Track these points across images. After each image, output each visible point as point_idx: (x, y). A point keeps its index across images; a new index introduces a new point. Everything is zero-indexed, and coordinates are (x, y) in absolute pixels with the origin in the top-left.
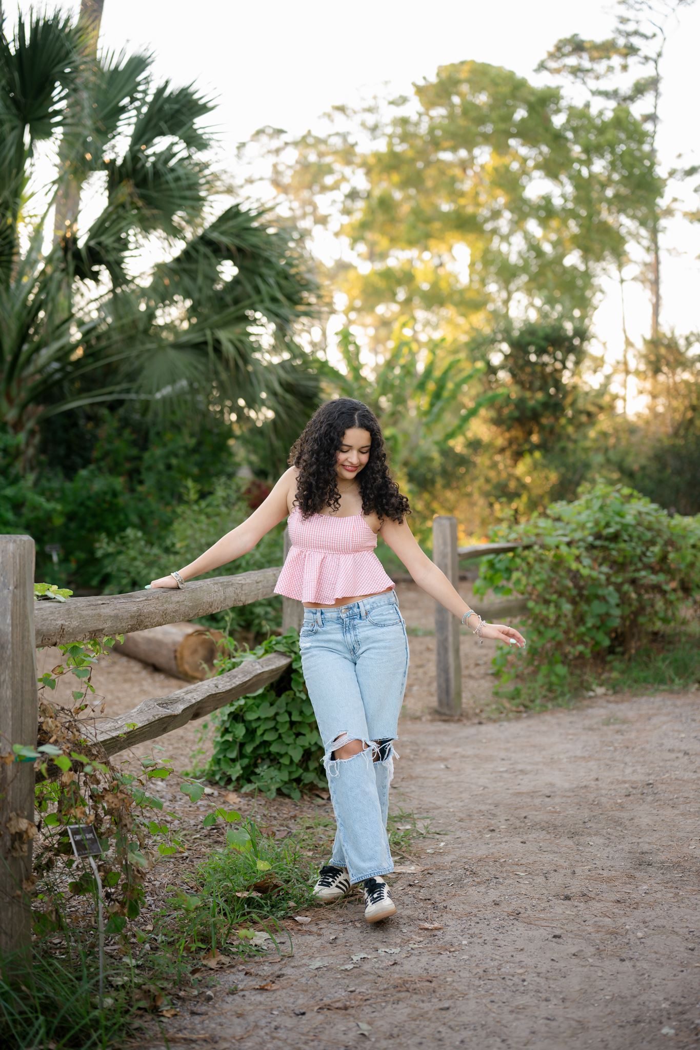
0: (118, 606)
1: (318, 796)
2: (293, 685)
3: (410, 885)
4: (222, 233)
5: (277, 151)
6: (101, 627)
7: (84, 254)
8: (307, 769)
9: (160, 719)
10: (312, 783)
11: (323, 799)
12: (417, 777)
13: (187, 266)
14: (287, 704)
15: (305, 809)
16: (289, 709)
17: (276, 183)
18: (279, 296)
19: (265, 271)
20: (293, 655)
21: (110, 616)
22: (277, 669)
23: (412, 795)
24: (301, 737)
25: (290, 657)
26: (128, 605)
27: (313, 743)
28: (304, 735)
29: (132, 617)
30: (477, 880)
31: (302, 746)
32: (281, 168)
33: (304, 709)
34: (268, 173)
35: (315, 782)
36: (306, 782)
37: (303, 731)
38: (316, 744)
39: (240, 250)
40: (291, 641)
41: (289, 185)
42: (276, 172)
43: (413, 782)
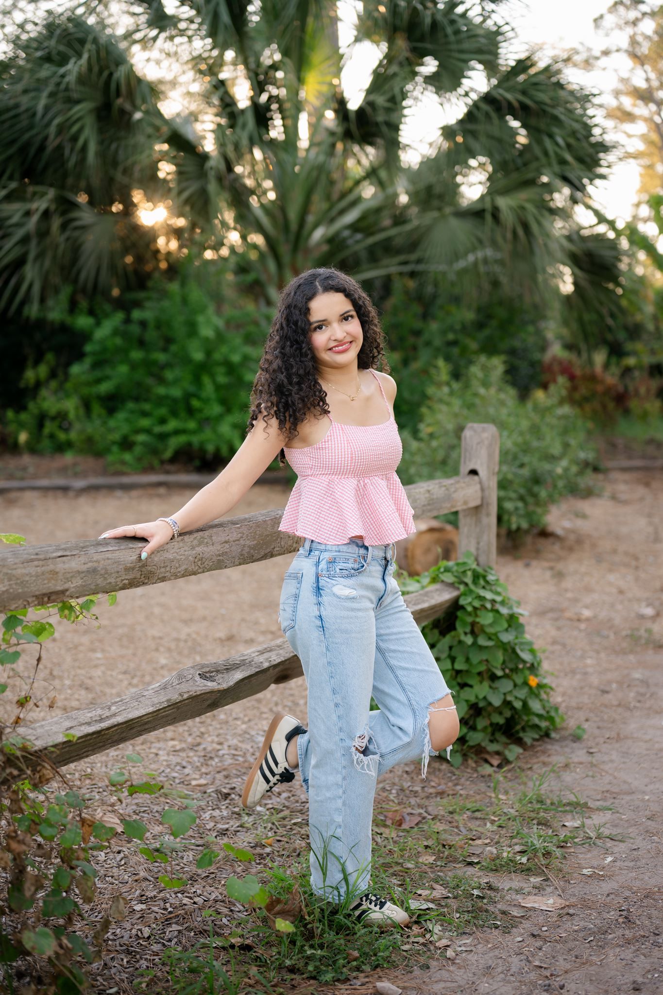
0: (96, 557)
1: (486, 761)
2: (458, 624)
3: (534, 936)
4: (508, 90)
5: (635, 23)
6: (59, 588)
7: (352, 117)
8: (473, 728)
9: (191, 698)
10: (479, 745)
11: (492, 765)
12: (626, 738)
13: (470, 126)
14: (451, 648)
15: (462, 780)
16: (453, 653)
17: (634, 56)
18: (568, 157)
19: (556, 130)
20: (462, 587)
21: (79, 572)
22: (441, 604)
23: (606, 767)
24: (466, 689)
25: (458, 589)
26: (117, 554)
27: (481, 696)
28: (471, 686)
29: (127, 569)
30: (629, 934)
31: (467, 701)
32: (639, 39)
33: (471, 656)
34: (625, 44)
35: (483, 744)
36: (471, 743)
37: (470, 682)
38: (485, 698)
39: (524, 107)
40: (462, 570)
41: (646, 56)
42: (633, 42)
43: (617, 745)
